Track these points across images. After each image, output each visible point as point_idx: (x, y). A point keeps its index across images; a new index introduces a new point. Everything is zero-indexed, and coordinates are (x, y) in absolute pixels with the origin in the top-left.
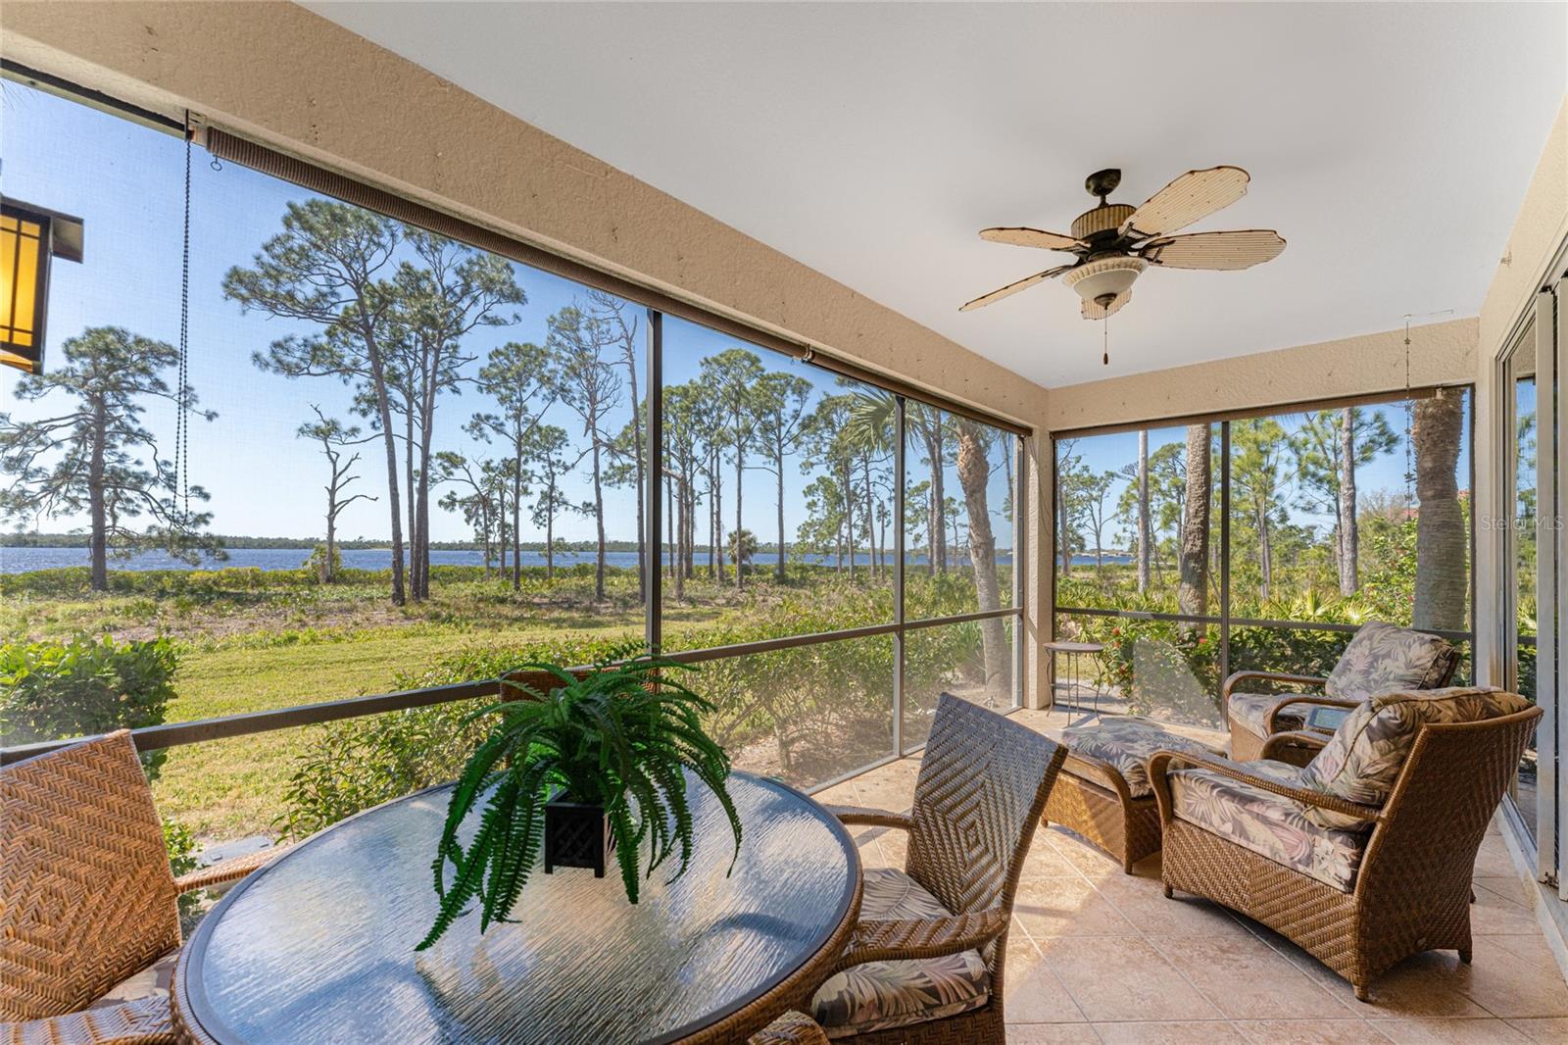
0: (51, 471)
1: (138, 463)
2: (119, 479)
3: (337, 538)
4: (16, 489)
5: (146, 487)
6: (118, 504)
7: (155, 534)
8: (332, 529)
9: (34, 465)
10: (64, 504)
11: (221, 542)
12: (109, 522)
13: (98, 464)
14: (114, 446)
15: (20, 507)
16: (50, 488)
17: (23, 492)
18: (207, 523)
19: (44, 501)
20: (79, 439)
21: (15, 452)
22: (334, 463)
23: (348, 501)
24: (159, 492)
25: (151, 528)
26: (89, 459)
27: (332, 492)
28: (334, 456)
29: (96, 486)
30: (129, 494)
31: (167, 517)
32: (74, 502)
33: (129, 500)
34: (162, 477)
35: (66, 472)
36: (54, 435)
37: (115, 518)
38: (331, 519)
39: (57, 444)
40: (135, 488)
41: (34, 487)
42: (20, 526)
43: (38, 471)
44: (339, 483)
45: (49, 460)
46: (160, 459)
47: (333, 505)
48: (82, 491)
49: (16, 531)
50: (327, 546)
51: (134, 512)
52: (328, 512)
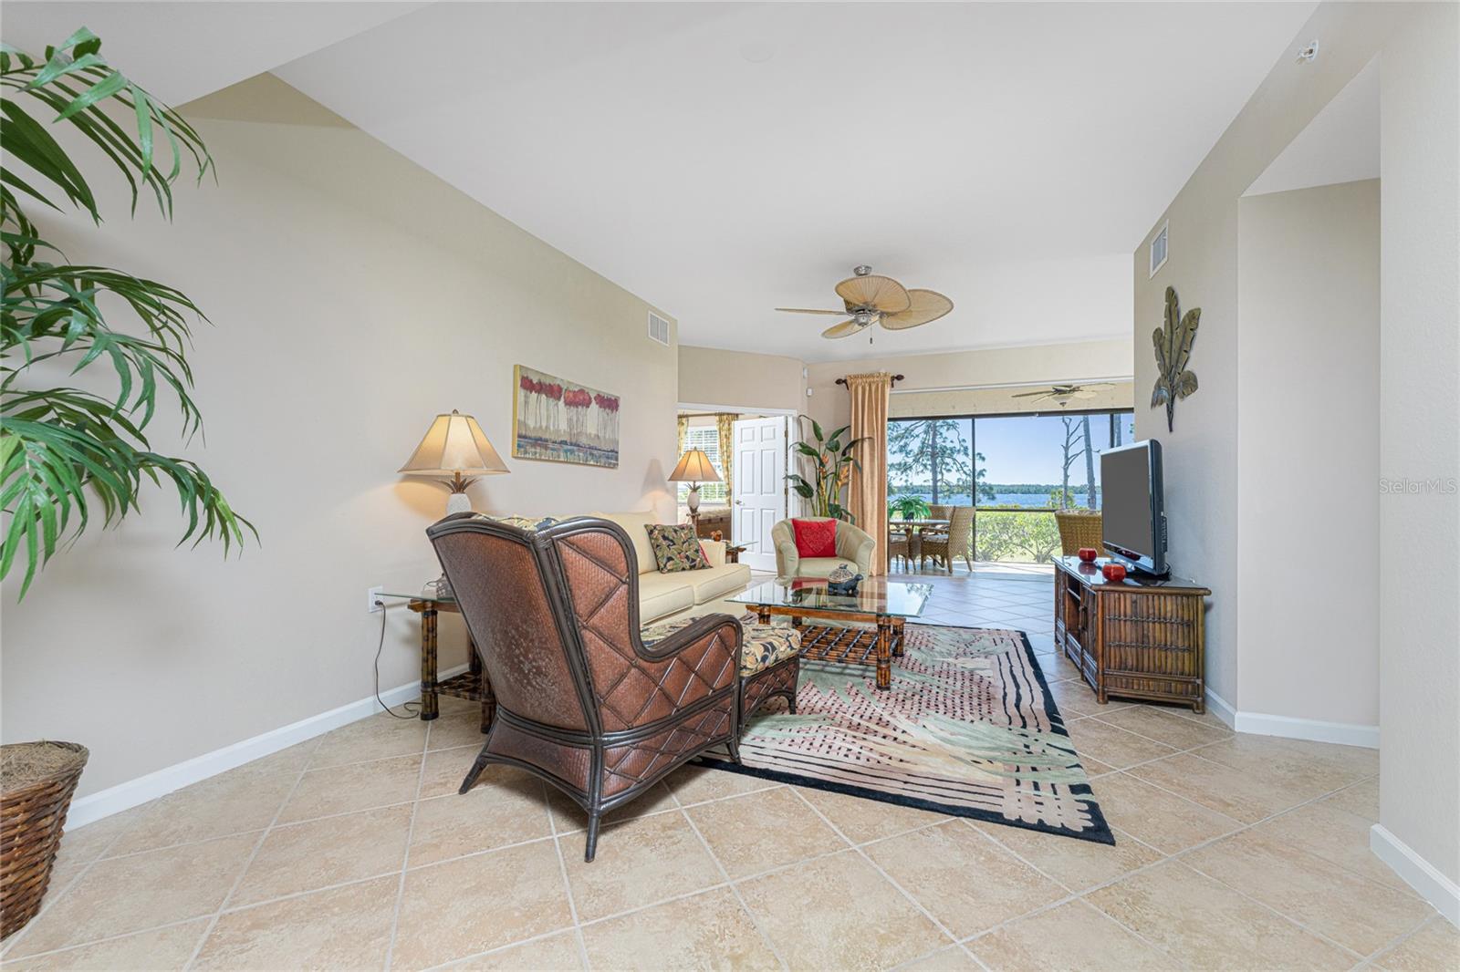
0: (916, 451)
1: (952, 442)
2: (944, 450)
3: (1070, 484)
4: (903, 462)
5: (955, 456)
6: (944, 466)
7: (961, 483)
8: (1066, 476)
9: (909, 449)
10: (922, 468)
11: (991, 488)
12: (939, 477)
13: (934, 446)
14: (941, 434)
15: (905, 470)
16: (916, 461)
17: (905, 464)
18: (983, 475)
19: (914, 467)
20: (926, 432)
21: (902, 443)
22: (1068, 427)
23: (1078, 455)
24: (960, 458)
25: (959, 479)
26: (930, 443)
27: (1066, 448)
28: (1067, 421)
29: (934, 456)
30: (947, 460)
31: (965, 472)
32: (925, 466)
33: (947, 464)
34: (962, 448)
35: (922, 452)
36: (916, 432)
37: (942, 475)
38: (1066, 470)
39: (917, 436)
40: (950, 456)
41: (910, 460)
42: (906, 481)
43: (911, 451)
44: (1071, 442)
45: (915, 445)
46: (961, 438)
47: (1067, 458)
48: (928, 460)
49: (905, 484)
50: (1063, 489)
51: (949, 470)
52: (1064, 464)
